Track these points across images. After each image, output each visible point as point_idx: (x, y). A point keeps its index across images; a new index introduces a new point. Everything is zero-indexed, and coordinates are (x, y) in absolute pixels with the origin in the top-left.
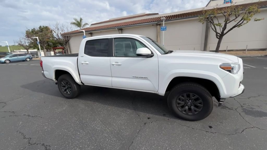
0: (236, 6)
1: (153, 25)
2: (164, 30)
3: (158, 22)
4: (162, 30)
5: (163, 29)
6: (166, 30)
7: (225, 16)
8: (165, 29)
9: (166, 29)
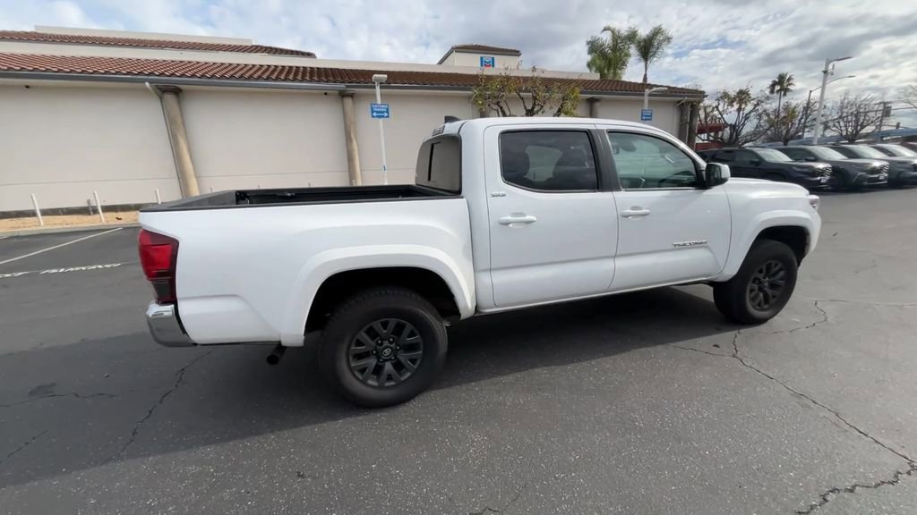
0: (542, 78)
1: (326, 94)
2: (383, 116)
3: (348, 87)
4: (375, 114)
5: (377, 112)
6: (388, 117)
7: (522, 98)
8: (386, 114)
9: (387, 112)
